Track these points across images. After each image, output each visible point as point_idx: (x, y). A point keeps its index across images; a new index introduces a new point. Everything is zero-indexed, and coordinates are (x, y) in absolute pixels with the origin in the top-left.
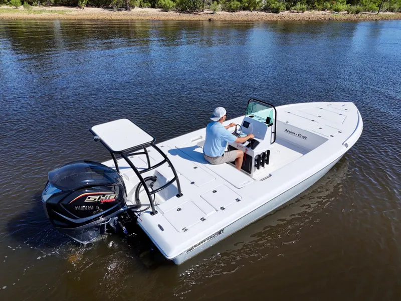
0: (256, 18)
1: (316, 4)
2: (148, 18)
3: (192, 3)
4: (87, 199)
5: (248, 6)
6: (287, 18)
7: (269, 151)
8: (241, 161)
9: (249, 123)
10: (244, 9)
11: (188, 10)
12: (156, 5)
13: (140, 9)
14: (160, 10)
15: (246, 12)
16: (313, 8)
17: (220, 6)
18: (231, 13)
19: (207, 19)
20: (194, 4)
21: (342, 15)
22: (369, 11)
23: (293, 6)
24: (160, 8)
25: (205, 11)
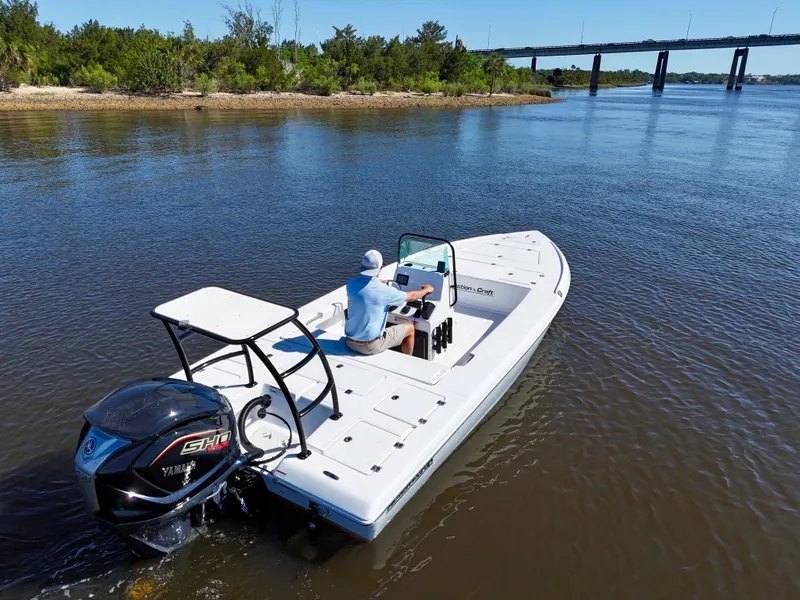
0: (290, 104)
1: (391, 80)
2: (56, 106)
3: (154, 76)
4: (184, 450)
5: (271, 84)
6: (347, 105)
7: (450, 320)
8: (412, 341)
9: (407, 277)
10: (263, 88)
11: (147, 90)
12: (71, 81)
13: (34, 89)
14: (81, 89)
15: (268, 94)
16: (388, 87)
17: (214, 82)
18: (240, 96)
19: (193, 107)
20: (159, 77)
21: (436, 98)
22: (476, 92)
23: (353, 83)
24: (81, 85)
25: (184, 93)
